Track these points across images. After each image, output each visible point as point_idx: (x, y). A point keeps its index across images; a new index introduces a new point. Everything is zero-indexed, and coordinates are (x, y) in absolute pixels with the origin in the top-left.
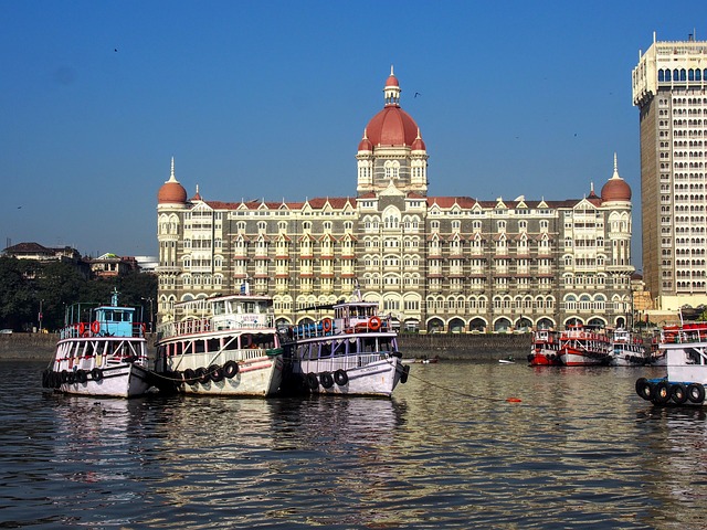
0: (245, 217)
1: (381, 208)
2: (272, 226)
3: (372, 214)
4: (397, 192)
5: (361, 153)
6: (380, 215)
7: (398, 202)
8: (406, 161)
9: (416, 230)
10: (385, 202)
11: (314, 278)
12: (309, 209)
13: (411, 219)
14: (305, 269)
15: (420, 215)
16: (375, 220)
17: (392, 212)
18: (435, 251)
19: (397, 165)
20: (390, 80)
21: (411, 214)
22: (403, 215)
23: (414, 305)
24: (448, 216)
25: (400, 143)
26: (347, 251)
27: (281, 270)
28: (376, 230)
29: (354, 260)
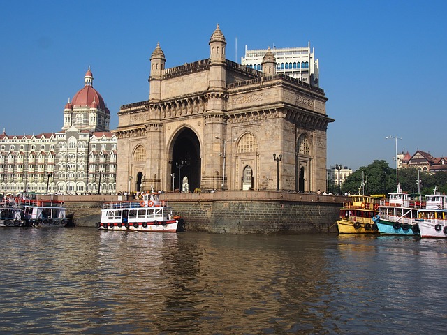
0: (5, 143)
1: (67, 138)
2: (17, 147)
3: (63, 141)
4: (76, 130)
5: (65, 110)
6: (67, 141)
7: (75, 134)
8: (87, 114)
9: (84, 149)
10: (69, 135)
11: (34, 174)
12: (35, 139)
13: (81, 143)
14: (31, 169)
15: (86, 141)
16: (64, 144)
17: (73, 140)
18: (92, 160)
19: (82, 116)
20: (87, 73)
21: (82, 141)
22: (78, 141)
23: (81, 188)
24: (100, 142)
25: (84, 105)
26: (50, 160)
27: (19, 170)
28: (65, 149)
29: (53, 165)
